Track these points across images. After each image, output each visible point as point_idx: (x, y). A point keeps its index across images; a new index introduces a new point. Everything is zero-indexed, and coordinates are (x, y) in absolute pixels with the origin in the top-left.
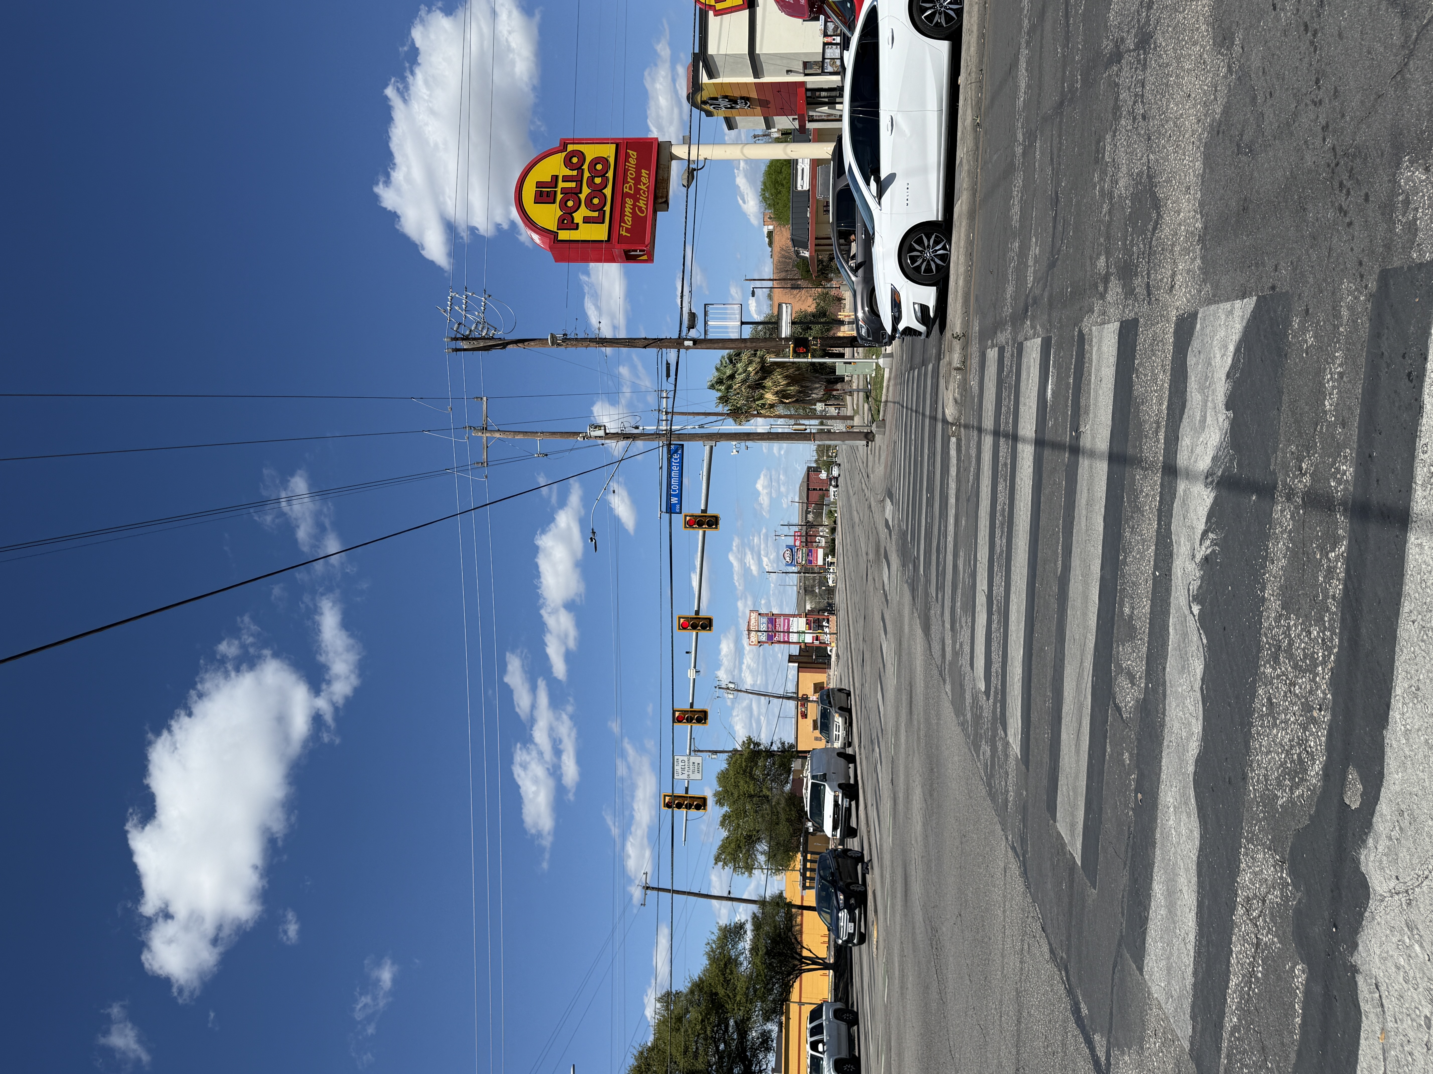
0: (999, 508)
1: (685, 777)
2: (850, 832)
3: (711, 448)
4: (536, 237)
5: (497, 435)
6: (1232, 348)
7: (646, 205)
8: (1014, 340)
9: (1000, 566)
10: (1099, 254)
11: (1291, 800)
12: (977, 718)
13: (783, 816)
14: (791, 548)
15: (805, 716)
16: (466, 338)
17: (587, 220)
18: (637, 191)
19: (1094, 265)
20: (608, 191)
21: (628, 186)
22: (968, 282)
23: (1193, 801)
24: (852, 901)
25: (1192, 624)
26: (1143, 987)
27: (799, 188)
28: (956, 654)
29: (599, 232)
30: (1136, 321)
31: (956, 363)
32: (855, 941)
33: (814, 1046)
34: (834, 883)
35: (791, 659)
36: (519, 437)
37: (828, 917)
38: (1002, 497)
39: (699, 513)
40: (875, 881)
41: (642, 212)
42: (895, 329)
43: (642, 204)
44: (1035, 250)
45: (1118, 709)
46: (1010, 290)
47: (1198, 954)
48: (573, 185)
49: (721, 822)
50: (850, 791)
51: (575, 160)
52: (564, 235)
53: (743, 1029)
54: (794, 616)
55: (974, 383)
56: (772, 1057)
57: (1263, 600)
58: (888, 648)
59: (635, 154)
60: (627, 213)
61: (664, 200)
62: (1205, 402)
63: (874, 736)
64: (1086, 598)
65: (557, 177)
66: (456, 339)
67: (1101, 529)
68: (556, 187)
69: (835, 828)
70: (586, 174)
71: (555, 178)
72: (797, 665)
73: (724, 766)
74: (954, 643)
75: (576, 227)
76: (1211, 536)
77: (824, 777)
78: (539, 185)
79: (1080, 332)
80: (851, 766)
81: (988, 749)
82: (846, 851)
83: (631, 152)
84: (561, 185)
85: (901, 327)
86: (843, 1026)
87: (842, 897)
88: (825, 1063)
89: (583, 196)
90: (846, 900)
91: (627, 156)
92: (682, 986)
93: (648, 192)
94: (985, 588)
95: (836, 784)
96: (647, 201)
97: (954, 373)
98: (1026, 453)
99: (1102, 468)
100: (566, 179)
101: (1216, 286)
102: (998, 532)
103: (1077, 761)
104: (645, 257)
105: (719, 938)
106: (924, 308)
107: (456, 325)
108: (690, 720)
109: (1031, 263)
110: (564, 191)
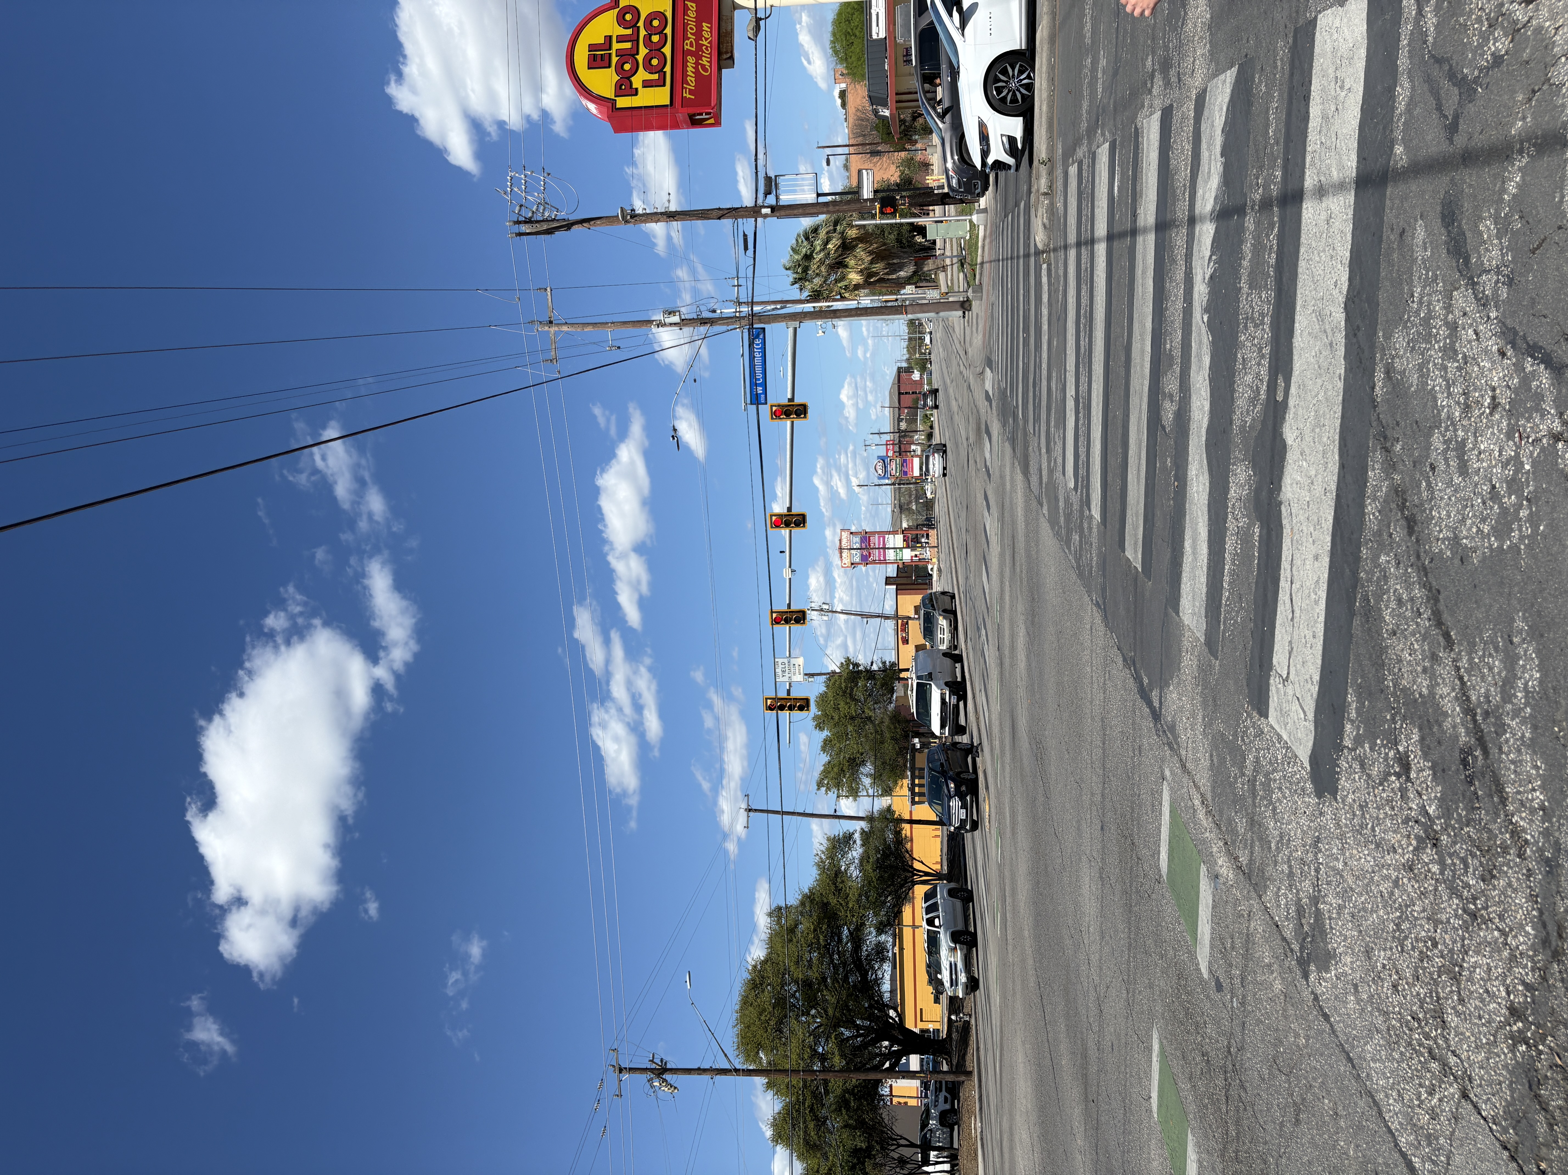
0: (1082, 312)
1: (786, 679)
2: (960, 730)
3: (795, 329)
4: (592, 107)
5: (565, 328)
6: (1225, 109)
7: (710, 62)
8: (1089, 151)
9: (1084, 367)
10: (1148, 55)
11: (1253, 419)
12: (1068, 516)
13: (887, 735)
14: (883, 459)
15: (906, 641)
16: (528, 221)
17: (647, 84)
18: (699, 47)
19: (1144, 65)
20: (667, 50)
21: (688, 42)
22: (1051, 107)
23: (1205, 462)
24: (963, 788)
25: (1204, 329)
26: (1180, 625)
27: (875, 37)
28: (1051, 471)
29: (660, 96)
30: (1171, 106)
31: (1043, 189)
32: (968, 827)
33: (930, 922)
34: (944, 773)
35: (888, 581)
36: (589, 329)
37: (939, 808)
38: (1084, 301)
39: (786, 402)
40: (985, 762)
41: (706, 70)
42: (984, 164)
43: (705, 61)
44: (1103, 62)
45: (1163, 428)
46: (1085, 105)
47: (1209, 568)
48: (628, 45)
49: (822, 747)
50: (958, 688)
51: (628, 17)
52: (623, 102)
53: (857, 939)
54: (889, 533)
55: (1060, 205)
56: (887, 967)
57: (1241, 288)
58: (991, 524)
59: (694, 5)
60: (690, 73)
61: (729, 55)
62: (1211, 155)
63: (980, 620)
64: (1143, 351)
65: (610, 37)
66: (518, 222)
67: (1152, 290)
68: (610, 49)
69: (943, 726)
70: (643, 32)
71: (609, 38)
72: (895, 587)
73: (822, 689)
74: (1049, 462)
75: (635, 92)
76: (1214, 257)
77: (930, 676)
78: (592, 47)
79: (1136, 126)
80: (958, 665)
81: (1077, 538)
82: (955, 744)
83: (689, 4)
84: (616, 46)
85: (990, 161)
86: (958, 904)
87: (952, 785)
88: (942, 936)
89: (640, 58)
90: (957, 787)
91: (686, 9)
92: (793, 900)
93: (711, 47)
94: (1073, 393)
95: (942, 682)
96: (711, 58)
97: (1042, 198)
98: (1101, 249)
99: (1151, 238)
100: (621, 39)
101: (1217, 64)
102: (1082, 334)
103: (1138, 490)
104: (712, 121)
105: (827, 849)
106: (1012, 140)
107: (518, 208)
108: (787, 621)
109: (1100, 75)
110: (619, 53)
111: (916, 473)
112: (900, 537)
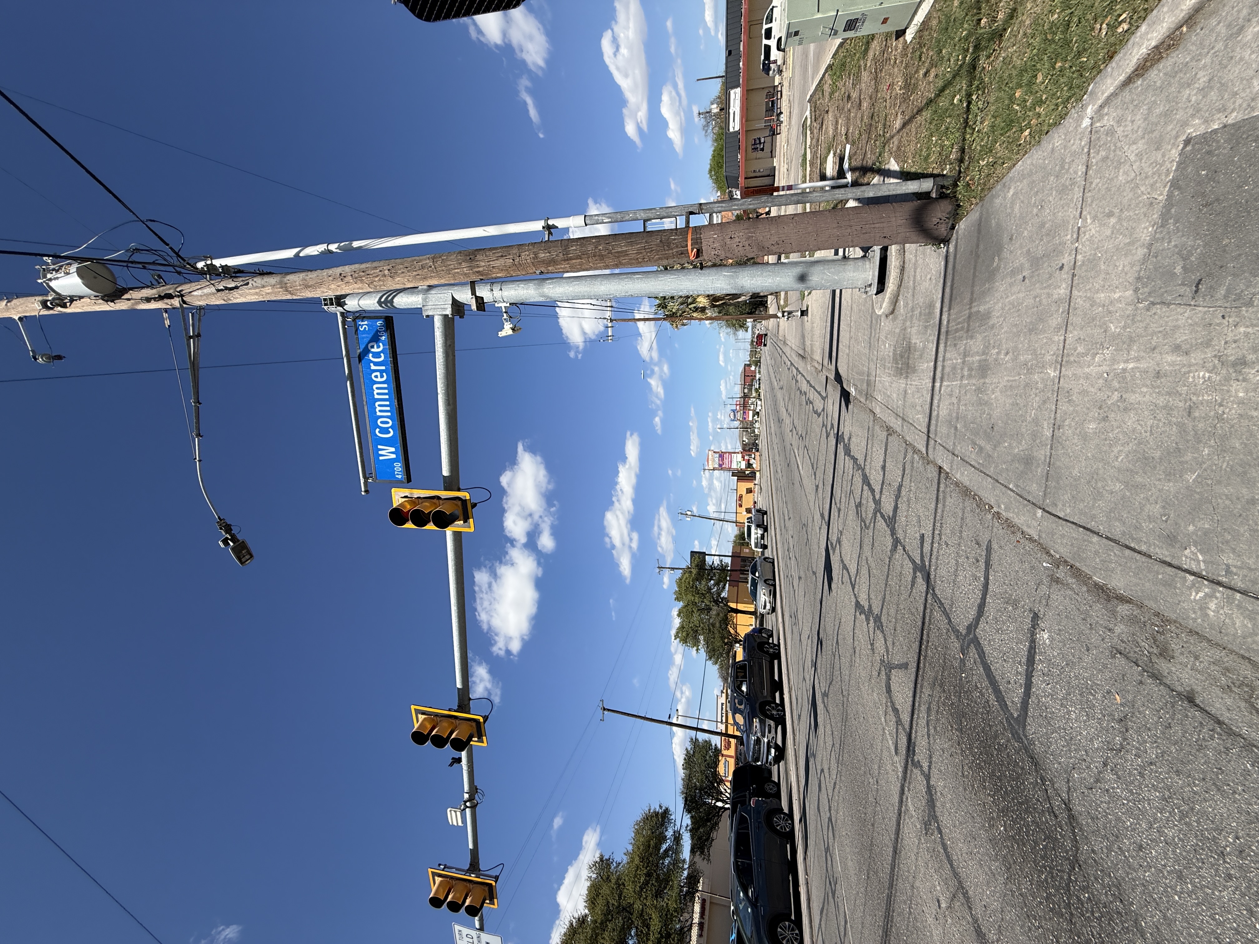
14: (733, 411)
15: (741, 506)
49: (679, 612)
54: (734, 453)
72: (736, 479)
111: (751, 419)
112: (740, 456)
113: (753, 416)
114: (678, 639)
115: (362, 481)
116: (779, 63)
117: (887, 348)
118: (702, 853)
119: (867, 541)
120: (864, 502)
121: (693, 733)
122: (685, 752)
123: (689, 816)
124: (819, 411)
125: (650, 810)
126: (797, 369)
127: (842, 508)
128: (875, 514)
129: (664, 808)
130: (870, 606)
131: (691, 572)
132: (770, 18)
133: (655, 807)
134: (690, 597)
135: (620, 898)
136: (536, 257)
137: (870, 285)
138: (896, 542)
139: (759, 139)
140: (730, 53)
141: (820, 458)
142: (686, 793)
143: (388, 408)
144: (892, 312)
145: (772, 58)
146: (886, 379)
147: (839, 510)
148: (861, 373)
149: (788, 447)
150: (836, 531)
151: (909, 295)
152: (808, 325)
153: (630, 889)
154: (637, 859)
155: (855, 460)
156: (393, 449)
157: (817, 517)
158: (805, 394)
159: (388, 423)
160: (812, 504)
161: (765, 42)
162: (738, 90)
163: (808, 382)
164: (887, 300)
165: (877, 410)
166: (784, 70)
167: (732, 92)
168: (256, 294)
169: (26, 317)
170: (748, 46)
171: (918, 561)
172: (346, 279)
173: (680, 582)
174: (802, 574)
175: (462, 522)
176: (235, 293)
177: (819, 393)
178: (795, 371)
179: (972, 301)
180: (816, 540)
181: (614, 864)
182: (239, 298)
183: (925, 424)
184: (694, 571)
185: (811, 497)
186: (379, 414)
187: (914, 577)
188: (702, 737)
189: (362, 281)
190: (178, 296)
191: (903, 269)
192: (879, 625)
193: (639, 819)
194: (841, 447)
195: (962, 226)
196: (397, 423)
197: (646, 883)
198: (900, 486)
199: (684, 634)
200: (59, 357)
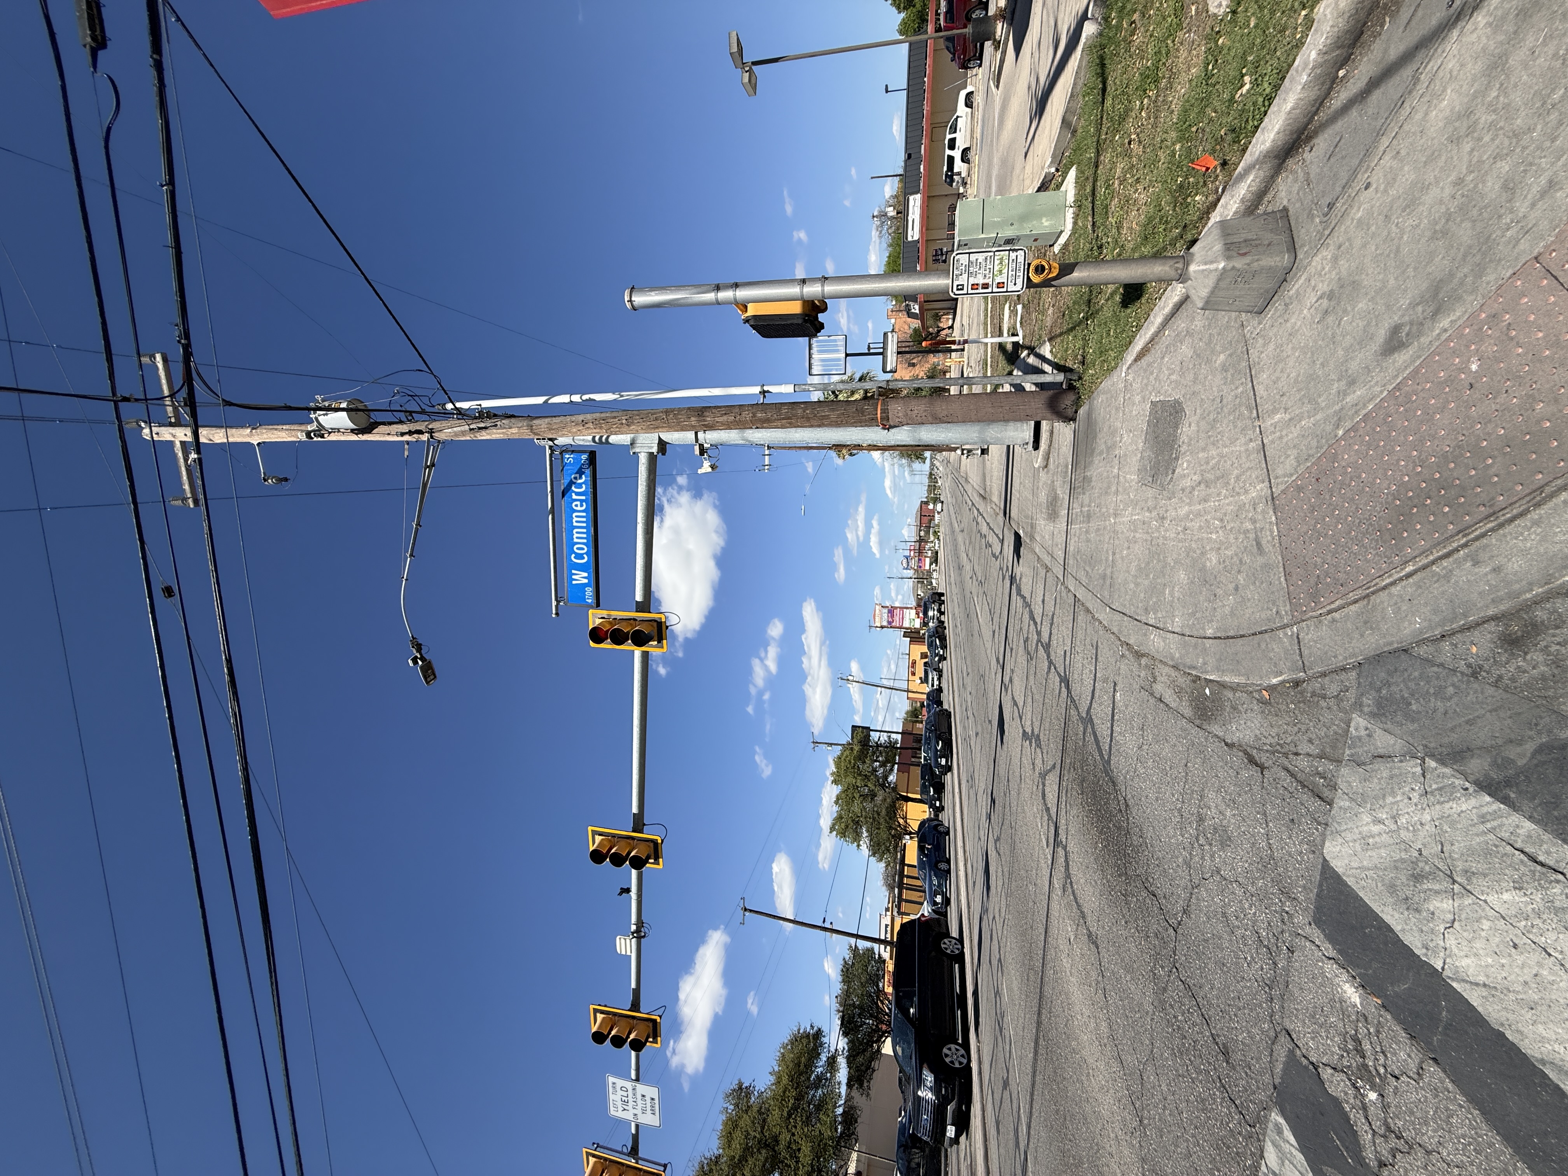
14: (907, 557)
15: (914, 674)
35: (905, 637)
54: (907, 608)
72: (908, 641)
111: (927, 567)
112: (913, 612)
113: (931, 564)
114: (835, 833)
115: (554, 603)
116: (963, 176)
117: (1043, 496)
118: (861, 1085)
119: (1032, 672)
120: (1030, 636)
121: (853, 941)
122: (842, 962)
123: (846, 1040)
124: (997, 554)
125: (799, 1030)
126: (978, 510)
127: (1014, 647)
128: (1037, 645)
129: (815, 1028)
130: (1033, 730)
131: (852, 749)
132: (953, 127)
133: (805, 1026)
134: (850, 779)
135: (763, 1128)
136: (754, 415)
137: (1027, 443)
138: (1051, 663)
139: (941, 250)
140: (909, 156)
141: (997, 603)
142: (843, 1012)
143: (585, 536)
144: (1046, 467)
145: (956, 170)
146: (1043, 522)
147: (1012, 649)
148: (1026, 517)
149: (968, 595)
150: (1009, 671)
151: (1056, 455)
152: (988, 463)
153: (775, 1116)
154: (785, 1080)
155: (1024, 598)
156: (586, 575)
157: (994, 662)
158: (985, 536)
159: (583, 549)
160: (989, 651)
161: (948, 152)
162: (918, 197)
163: (988, 524)
164: (1040, 456)
165: (1037, 550)
166: (969, 182)
167: (911, 198)
168: (503, 433)
169: (264, 442)
170: (930, 150)
171: (1063, 674)
172: (587, 426)
173: (838, 761)
174: (980, 730)
175: (656, 643)
176: (483, 433)
177: (997, 535)
178: (976, 511)
179: (1085, 468)
180: (992, 688)
181: (756, 1093)
182: (484, 436)
183: (1062, 559)
184: (857, 748)
185: (989, 645)
186: (576, 540)
187: (1061, 688)
188: (862, 945)
189: (601, 428)
190: (428, 432)
191: (1052, 433)
192: (1039, 745)
193: (786, 1041)
194: (1014, 587)
195: (1081, 411)
196: (592, 550)
197: (795, 1108)
198: (1053, 615)
199: (843, 825)
200: (286, 480)
